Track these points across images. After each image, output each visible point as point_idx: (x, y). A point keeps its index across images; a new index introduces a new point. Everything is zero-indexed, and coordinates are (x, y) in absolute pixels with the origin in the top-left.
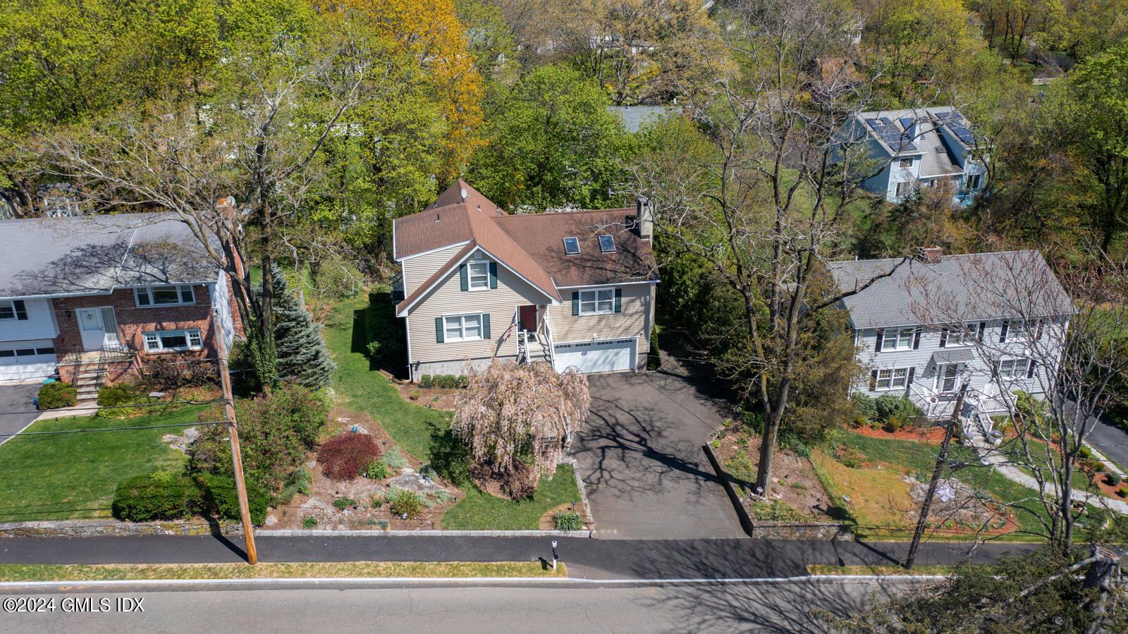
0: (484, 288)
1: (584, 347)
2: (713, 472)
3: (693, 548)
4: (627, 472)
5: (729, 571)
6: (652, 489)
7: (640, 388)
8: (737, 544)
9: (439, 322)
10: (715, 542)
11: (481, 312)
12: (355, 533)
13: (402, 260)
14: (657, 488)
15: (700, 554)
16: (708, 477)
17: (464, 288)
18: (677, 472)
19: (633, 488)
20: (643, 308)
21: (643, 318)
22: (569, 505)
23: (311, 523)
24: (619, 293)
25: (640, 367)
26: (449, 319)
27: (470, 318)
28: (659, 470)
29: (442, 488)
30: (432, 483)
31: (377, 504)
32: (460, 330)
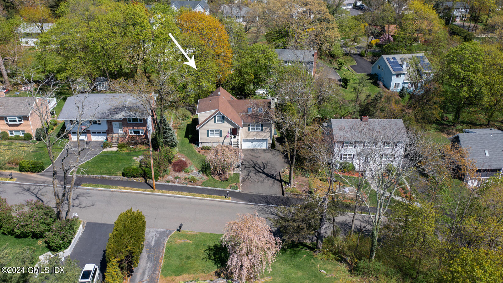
0: (221, 123)
1: (252, 141)
2: (279, 179)
3: (267, 197)
4: (255, 177)
5: (274, 204)
6: (261, 182)
7: (267, 154)
8: (279, 197)
9: (208, 131)
10: (273, 197)
11: (220, 129)
12: (180, 185)
13: (198, 114)
14: (262, 182)
15: (268, 199)
16: (277, 180)
17: (215, 122)
18: (269, 178)
19: (255, 181)
20: (269, 130)
21: (270, 133)
22: (236, 184)
23: (169, 182)
24: (262, 125)
25: (269, 148)
26: (211, 131)
27: (216, 131)
28: (264, 177)
29: (203, 176)
30: (201, 174)
31: (186, 179)
32: (214, 134)
